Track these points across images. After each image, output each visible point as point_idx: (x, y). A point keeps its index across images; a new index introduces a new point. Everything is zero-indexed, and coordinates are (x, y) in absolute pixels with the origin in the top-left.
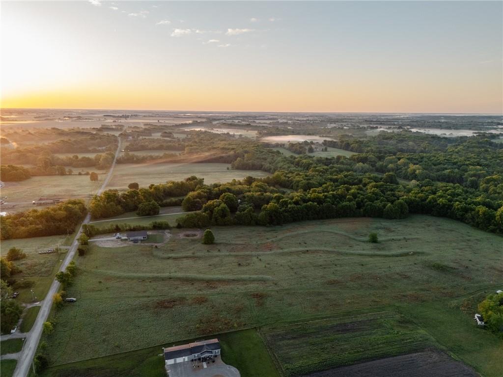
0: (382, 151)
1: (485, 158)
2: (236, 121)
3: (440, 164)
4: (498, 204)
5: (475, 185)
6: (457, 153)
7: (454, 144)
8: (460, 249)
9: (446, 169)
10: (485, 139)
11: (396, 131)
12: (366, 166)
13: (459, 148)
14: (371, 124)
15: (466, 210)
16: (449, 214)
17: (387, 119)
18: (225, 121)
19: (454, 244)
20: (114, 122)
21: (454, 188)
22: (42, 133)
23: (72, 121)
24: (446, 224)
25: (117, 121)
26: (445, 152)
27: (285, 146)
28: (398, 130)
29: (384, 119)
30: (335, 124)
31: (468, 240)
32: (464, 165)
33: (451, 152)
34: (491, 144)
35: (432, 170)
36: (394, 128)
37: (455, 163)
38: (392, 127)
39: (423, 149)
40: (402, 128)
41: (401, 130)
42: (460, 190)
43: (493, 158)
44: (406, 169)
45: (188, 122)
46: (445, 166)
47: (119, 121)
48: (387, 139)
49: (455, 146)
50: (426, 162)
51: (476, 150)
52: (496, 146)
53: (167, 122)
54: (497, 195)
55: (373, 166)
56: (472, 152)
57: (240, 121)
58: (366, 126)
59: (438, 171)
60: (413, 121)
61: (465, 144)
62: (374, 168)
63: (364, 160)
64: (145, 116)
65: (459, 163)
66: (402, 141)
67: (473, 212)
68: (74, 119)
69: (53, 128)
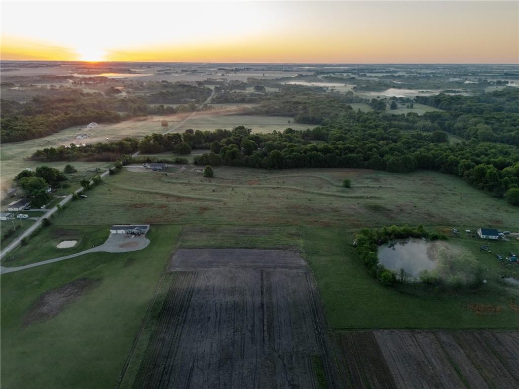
2: (345, 75)
18: (334, 74)
20: (222, 75)
25: (225, 75)
30: (460, 77)
45: (292, 76)
47: (228, 75)
57: (350, 74)
64: (256, 70)
68: (188, 73)
69: (163, 81)
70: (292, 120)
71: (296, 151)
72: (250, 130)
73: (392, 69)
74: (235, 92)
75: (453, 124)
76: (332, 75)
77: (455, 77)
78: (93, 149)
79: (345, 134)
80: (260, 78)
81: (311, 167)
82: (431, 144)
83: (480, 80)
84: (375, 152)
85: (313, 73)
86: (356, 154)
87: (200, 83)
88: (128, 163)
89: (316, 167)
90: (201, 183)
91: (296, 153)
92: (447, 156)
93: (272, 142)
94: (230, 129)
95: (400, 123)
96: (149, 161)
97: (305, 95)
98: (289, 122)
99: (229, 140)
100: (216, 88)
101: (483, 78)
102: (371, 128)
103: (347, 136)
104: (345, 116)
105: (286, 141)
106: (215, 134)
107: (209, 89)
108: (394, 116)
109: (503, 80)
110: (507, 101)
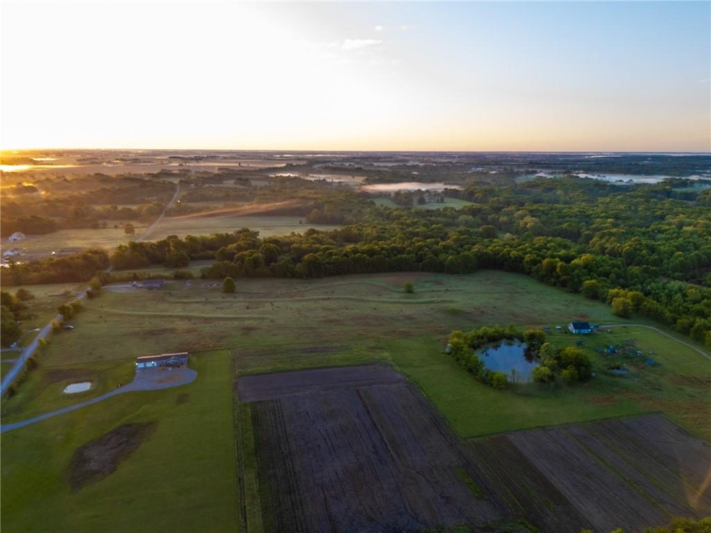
2: (347, 164)
18: (332, 164)
20: (180, 165)
22: (81, 180)
23: (126, 165)
25: (184, 164)
30: (483, 167)
38: (557, 171)
40: (568, 173)
41: (566, 176)
45: (279, 166)
47: (187, 164)
53: (250, 165)
57: (352, 164)
58: (522, 170)
64: (225, 158)
68: (128, 162)
69: (97, 174)
70: (304, 220)
71: (336, 254)
72: (257, 233)
73: (400, 158)
74: (211, 187)
75: (498, 219)
76: (330, 164)
77: (477, 167)
78: (45, 266)
79: (383, 233)
80: (236, 169)
81: (356, 273)
82: (486, 240)
83: (505, 169)
84: (428, 251)
85: (305, 162)
86: (408, 254)
87: (153, 176)
88: (106, 281)
89: (362, 272)
90: (223, 300)
91: (337, 257)
92: (509, 252)
93: (299, 245)
94: (231, 232)
95: (439, 219)
96: (135, 278)
97: (309, 189)
98: (301, 223)
99: (239, 245)
100: (181, 181)
101: (508, 167)
102: (408, 226)
103: (386, 235)
104: (371, 213)
105: (314, 243)
106: (212, 239)
107: (171, 183)
108: (428, 211)
109: (530, 170)
110: (543, 191)
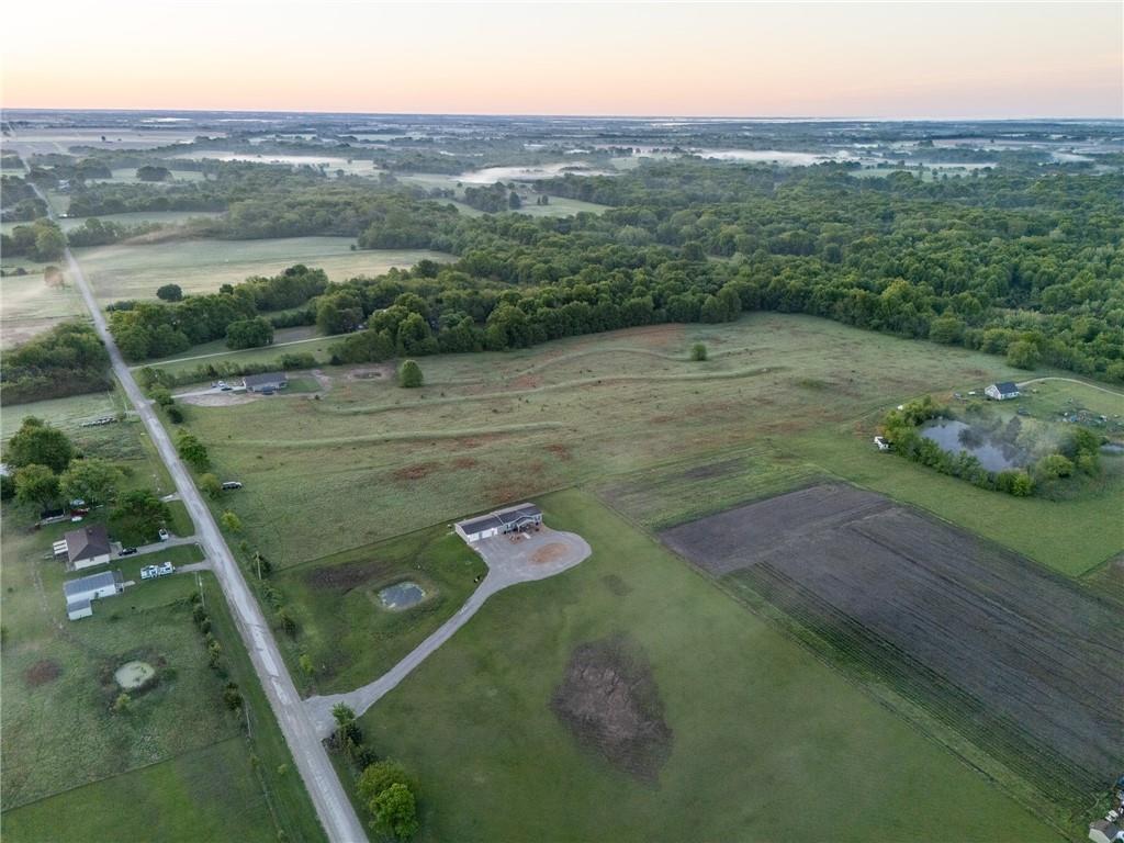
0: (658, 200)
1: (844, 208)
3: (771, 222)
4: (880, 284)
5: (835, 256)
6: (795, 199)
7: (785, 183)
8: (835, 358)
9: (784, 230)
10: (839, 171)
11: (671, 157)
12: (641, 231)
13: (796, 191)
14: (613, 142)
15: (834, 297)
16: (806, 307)
17: (643, 131)
19: (823, 352)
21: (807, 263)
24: (805, 324)
26: (774, 199)
27: (456, 196)
28: (674, 156)
29: (636, 131)
31: (844, 345)
32: (812, 221)
33: (784, 198)
34: (849, 180)
35: (760, 233)
36: (664, 151)
37: (796, 219)
38: (661, 148)
39: (732, 193)
40: (681, 152)
41: (680, 155)
42: (818, 266)
43: (859, 206)
44: (715, 235)
46: (782, 225)
48: (661, 174)
49: (786, 186)
50: (746, 218)
51: (825, 192)
52: (858, 182)
54: (875, 270)
55: (651, 230)
56: (821, 197)
58: (606, 147)
59: (771, 234)
60: (696, 136)
61: (804, 181)
62: (654, 236)
63: (632, 220)
65: (803, 219)
66: (688, 179)
67: (846, 300)
